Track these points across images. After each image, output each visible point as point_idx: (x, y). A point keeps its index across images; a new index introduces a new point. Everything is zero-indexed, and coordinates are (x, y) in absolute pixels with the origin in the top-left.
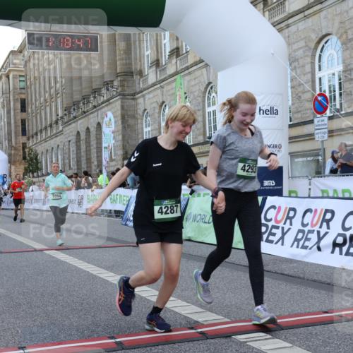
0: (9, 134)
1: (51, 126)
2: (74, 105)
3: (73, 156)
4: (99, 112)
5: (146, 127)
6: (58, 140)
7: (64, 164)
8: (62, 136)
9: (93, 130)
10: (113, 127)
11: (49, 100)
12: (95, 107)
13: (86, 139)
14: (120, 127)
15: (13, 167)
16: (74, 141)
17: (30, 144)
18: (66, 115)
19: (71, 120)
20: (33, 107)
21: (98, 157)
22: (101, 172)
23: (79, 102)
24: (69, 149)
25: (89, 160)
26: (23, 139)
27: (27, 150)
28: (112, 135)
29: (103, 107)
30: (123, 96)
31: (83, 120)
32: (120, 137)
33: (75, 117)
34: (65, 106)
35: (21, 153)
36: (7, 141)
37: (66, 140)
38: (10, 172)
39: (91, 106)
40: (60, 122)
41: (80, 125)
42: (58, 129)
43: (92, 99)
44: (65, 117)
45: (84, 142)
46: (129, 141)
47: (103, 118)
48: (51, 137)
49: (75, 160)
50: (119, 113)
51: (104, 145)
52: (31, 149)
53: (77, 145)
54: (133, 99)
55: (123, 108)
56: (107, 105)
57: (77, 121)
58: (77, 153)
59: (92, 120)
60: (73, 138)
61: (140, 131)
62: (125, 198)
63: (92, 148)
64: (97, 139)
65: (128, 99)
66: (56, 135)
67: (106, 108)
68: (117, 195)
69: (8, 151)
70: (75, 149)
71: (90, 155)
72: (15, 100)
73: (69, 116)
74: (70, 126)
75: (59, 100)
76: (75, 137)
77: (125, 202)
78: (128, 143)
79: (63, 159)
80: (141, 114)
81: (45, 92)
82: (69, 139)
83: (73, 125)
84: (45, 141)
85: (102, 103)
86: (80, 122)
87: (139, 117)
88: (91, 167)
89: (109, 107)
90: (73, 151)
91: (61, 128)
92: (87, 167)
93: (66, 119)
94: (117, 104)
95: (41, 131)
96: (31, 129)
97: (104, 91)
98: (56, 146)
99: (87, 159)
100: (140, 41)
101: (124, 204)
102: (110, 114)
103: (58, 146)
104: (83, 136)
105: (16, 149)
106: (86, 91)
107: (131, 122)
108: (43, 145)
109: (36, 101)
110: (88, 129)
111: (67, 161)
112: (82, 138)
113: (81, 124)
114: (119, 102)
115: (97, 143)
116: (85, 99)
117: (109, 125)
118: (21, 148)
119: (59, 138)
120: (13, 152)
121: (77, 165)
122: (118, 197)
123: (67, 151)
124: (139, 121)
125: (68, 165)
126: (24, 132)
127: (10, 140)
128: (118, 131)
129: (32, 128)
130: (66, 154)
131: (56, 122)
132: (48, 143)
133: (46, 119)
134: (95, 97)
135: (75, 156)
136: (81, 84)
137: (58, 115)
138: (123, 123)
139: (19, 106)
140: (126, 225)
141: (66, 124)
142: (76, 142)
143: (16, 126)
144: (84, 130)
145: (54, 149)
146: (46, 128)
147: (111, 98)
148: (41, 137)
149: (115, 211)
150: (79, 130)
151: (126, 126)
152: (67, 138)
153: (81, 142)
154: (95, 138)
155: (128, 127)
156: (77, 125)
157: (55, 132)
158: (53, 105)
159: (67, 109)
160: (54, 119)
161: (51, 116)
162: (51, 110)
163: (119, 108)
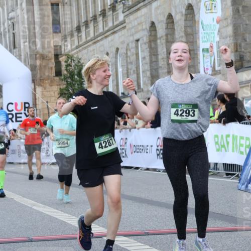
1: (104, 14)
3: (144, 66)
6: (117, 39)
8: (124, 32)
9: (179, 18)
10: (219, 13)
13: (167, 35)
14: (230, 12)
15: (39, 90)
16: (146, 39)
17: (68, 47)
19: (139, 3)
24: (137, 54)
26: (56, 40)
27: (62, 59)
28: (218, 26)
32: (230, 30)
35: (52, 64)
36: (27, 44)
37: (131, 38)
38: (35, 99)
40: (120, 7)
42: (117, 18)
45: (164, 41)
48: (104, 35)
49: (148, 74)
51: (203, 44)
52: (69, 57)
53: (150, 47)
57: (150, 3)
58: (151, 62)
59: (177, 1)
60: (144, 35)
62: (243, 142)
66: (114, 30)
68: (228, 136)
69: (30, 62)
70: (147, 54)
74: (139, 13)
76: (146, 33)
77: (243, 149)
78: (245, 40)
82: (136, 37)
83: (144, 11)
90: (144, 58)
91: (121, 17)
93: (130, 0)
95: (87, 24)
98: (114, 50)
101: (242, 153)
103: (118, 49)
104: (161, 31)
105: (43, 57)
107: (249, 0)
108: (91, 48)
110: (170, 16)
112: (159, 35)
113: (157, 8)
118: (52, 55)
119: (116, 35)
120: (38, 63)
122: (230, 139)
123: (133, 58)
126: (57, 27)
128: (226, 19)
129: (71, 19)
130: (131, 63)
131: (113, 8)
132: (98, 44)
133: (94, 2)
135: (147, 67)
138: (234, 3)
141: (131, 9)
142: (150, 41)
143: (42, 17)
144: (163, 18)
146: (95, 18)
148: (87, 34)
149: (225, 165)
150: (154, 20)
151: (241, 8)
152: (132, 35)
153: (159, 41)
154: (183, 34)
155: (243, 11)
156: (150, 10)
157: (101, 30)
160: (109, 1)
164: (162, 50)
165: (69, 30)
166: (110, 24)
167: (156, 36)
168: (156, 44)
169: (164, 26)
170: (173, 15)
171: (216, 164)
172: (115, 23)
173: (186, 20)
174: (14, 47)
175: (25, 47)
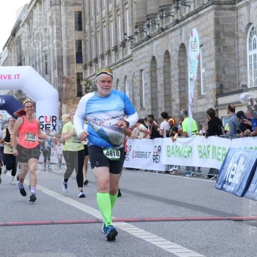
0: (60, 61)
1: (116, 49)
2: (148, 19)
3: (146, 90)
4: (183, 28)
5: (250, 49)
6: (125, 69)
8: (131, 63)
9: (174, 54)
11: (113, 13)
12: (177, 22)
13: (164, 67)
14: (212, 50)
15: (64, 107)
16: (148, 70)
17: (87, 74)
18: (136, 33)
19: (144, 41)
20: (92, 23)
21: (180, 92)
22: (186, 113)
23: (156, 14)
24: (141, 81)
25: (168, 97)
26: (78, 68)
27: (83, 83)
29: (189, 22)
31: (161, 41)
32: (213, 64)
33: (149, 37)
34: (135, 21)
35: (75, 87)
36: (56, 71)
37: (137, 69)
38: (61, 113)
39: (171, 20)
40: (129, 44)
41: (156, 48)
42: (126, 53)
43: (173, 10)
44: (136, 37)
45: (162, 71)
46: (226, 69)
47: (188, 38)
49: (149, 96)
50: (212, 29)
52: (88, 82)
53: (151, 76)
54: (233, 9)
55: (217, 22)
56: (194, 19)
57: (152, 42)
58: (152, 87)
59: (173, 41)
60: (146, 66)
61: (241, 55)
62: (220, 151)
63: (173, 79)
64: (180, 67)
65: (225, 9)
66: (123, 62)
67: (193, 24)
68: (209, 146)
69: (58, 84)
70: (148, 81)
71: (170, 89)
72: (68, 14)
73: (141, 36)
74: (143, 50)
75: (127, 13)
76: (148, 65)
77: (220, 157)
78: (224, 72)
79: (133, 96)
80: (244, 31)
82: (140, 68)
83: (147, 48)
85: (188, 16)
86: (156, 43)
87: (240, 34)
88: (171, 107)
89: (198, 21)
90: (146, 84)
92: (166, 107)
93: (137, 39)
94: (209, 17)
95: (102, 57)
96: (89, 53)
98: (123, 77)
99: (165, 96)
101: (219, 160)
103: (126, 77)
104: (160, 63)
105: (68, 81)
107: (229, 42)
109: (96, 14)
110: (167, 53)
111: (137, 98)
112: (158, 67)
113: (157, 46)
114: (212, 13)
115: (180, 73)
116: (164, 11)
118: (75, 80)
119: (125, 66)
120: (64, 85)
121: (152, 104)
122: (211, 149)
123: (138, 84)
124: (241, 41)
125: (138, 104)
126: (79, 58)
127: (60, 70)
128: (210, 56)
129: (91, 52)
130: (136, 88)
131: (124, 45)
133: (109, 39)
134: (178, 8)
135: (149, 91)
137: (126, 34)
138: (217, 43)
139: (73, 21)
140: (222, 189)
141: (137, 46)
142: (151, 72)
143: (69, 50)
144: (162, 54)
145: (120, 82)
146: (109, 52)
147: (201, 9)
150: (154, 55)
151: (222, 48)
152: (138, 66)
153: (158, 71)
154: (177, 66)
155: (223, 50)
156: (152, 47)
157: (113, 62)
158: (112, 25)
159: (139, 26)
160: (120, 40)
161: (116, 35)
162: (116, 27)
163: (212, 22)
164: (160, 79)
165: (89, 61)
166: (121, 57)
167: (156, 67)
168: (156, 73)
169: (162, 60)
170: (170, 51)
171: (199, 168)
172: (125, 57)
173: (179, 56)
174: (46, 73)
175: (54, 74)
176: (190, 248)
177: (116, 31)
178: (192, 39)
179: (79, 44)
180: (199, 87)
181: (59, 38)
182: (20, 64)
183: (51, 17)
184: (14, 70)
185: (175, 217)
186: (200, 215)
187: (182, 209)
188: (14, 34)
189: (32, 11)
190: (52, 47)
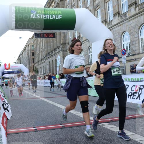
0: (29, 63)
1: (41, 60)
3: (48, 69)
4: (56, 56)
6: (44, 64)
7: (45, 72)
8: (45, 63)
9: (54, 61)
10: (60, 61)
12: (55, 54)
17: (35, 66)
20: (36, 54)
21: (56, 69)
22: (57, 74)
23: (50, 53)
25: (53, 70)
26: (33, 64)
27: (34, 68)
30: (63, 51)
31: (51, 58)
33: (49, 57)
35: (33, 68)
38: (29, 74)
39: (53, 54)
40: (44, 59)
41: (50, 60)
44: (46, 57)
47: (57, 58)
48: (42, 64)
50: (62, 56)
51: (58, 66)
52: (35, 67)
54: (66, 51)
55: (63, 54)
58: (49, 68)
59: (54, 58)
60: (48, 64)
64: (55, 64)
67: (58, 55)
69: (29, 68)
70: (49, 67)
72: (31, 53)
75: (44, 52)
77: (64, 83)
79: (45, 70)
81: (40, 50)
82: (47, 64)
83: (48, 60)
84: (40, 64)
85: (57, 53)
86: (50, 59)
89: (59, 54)
91: (44, 61)
93: (46, 58)
94: (61, 53)
95: (38, 62)
96: (35, 61)
97: (57, 49)
99: (52, 70)
100: (68, 34)
102: (59, 56)
104: (51, 63)
105: (31, 67)
106: (52, 49)
108: (39, 66)
111: (46, 71)
115: (55, 65)
116: (52, 52)
117: (59, 60)
118: (32, 67)
122: (62, 81)
125: (46, 72)
126: (33, 62)
127: (29, 65)
130: (46, 68)
131: (43, 59)
133: (40, 58)
134: (55, 51)
135: (49, 69)
136: (50, 47)
139: (32, 54)
141: (46, 59)
143: (31, 60)
144: (51, 61)
145: (43, 67)
146: (40, 61)
147: (60, 51)
158: (42, 53)
159: (46, 55)
160: (42, 58)
161: (41, 57)
162: (41, 55)
163: (62, 54)
164: (51, 66)
165: (35, 62)
174: (26, 66)
175: (28, 66)
176: (57, 103)
177: (43, 55)
178: (58, 58)
179: (33, 59)
180: (60, 68)
181: (29, 58)
182: (20, 64)
183: (27, 53)
184: (19, 65)
185: (54, 97)
186: (60, 96)
187: (56, 95)
188: (19, 57)
189: (23, 52)
190: (27, 60)
